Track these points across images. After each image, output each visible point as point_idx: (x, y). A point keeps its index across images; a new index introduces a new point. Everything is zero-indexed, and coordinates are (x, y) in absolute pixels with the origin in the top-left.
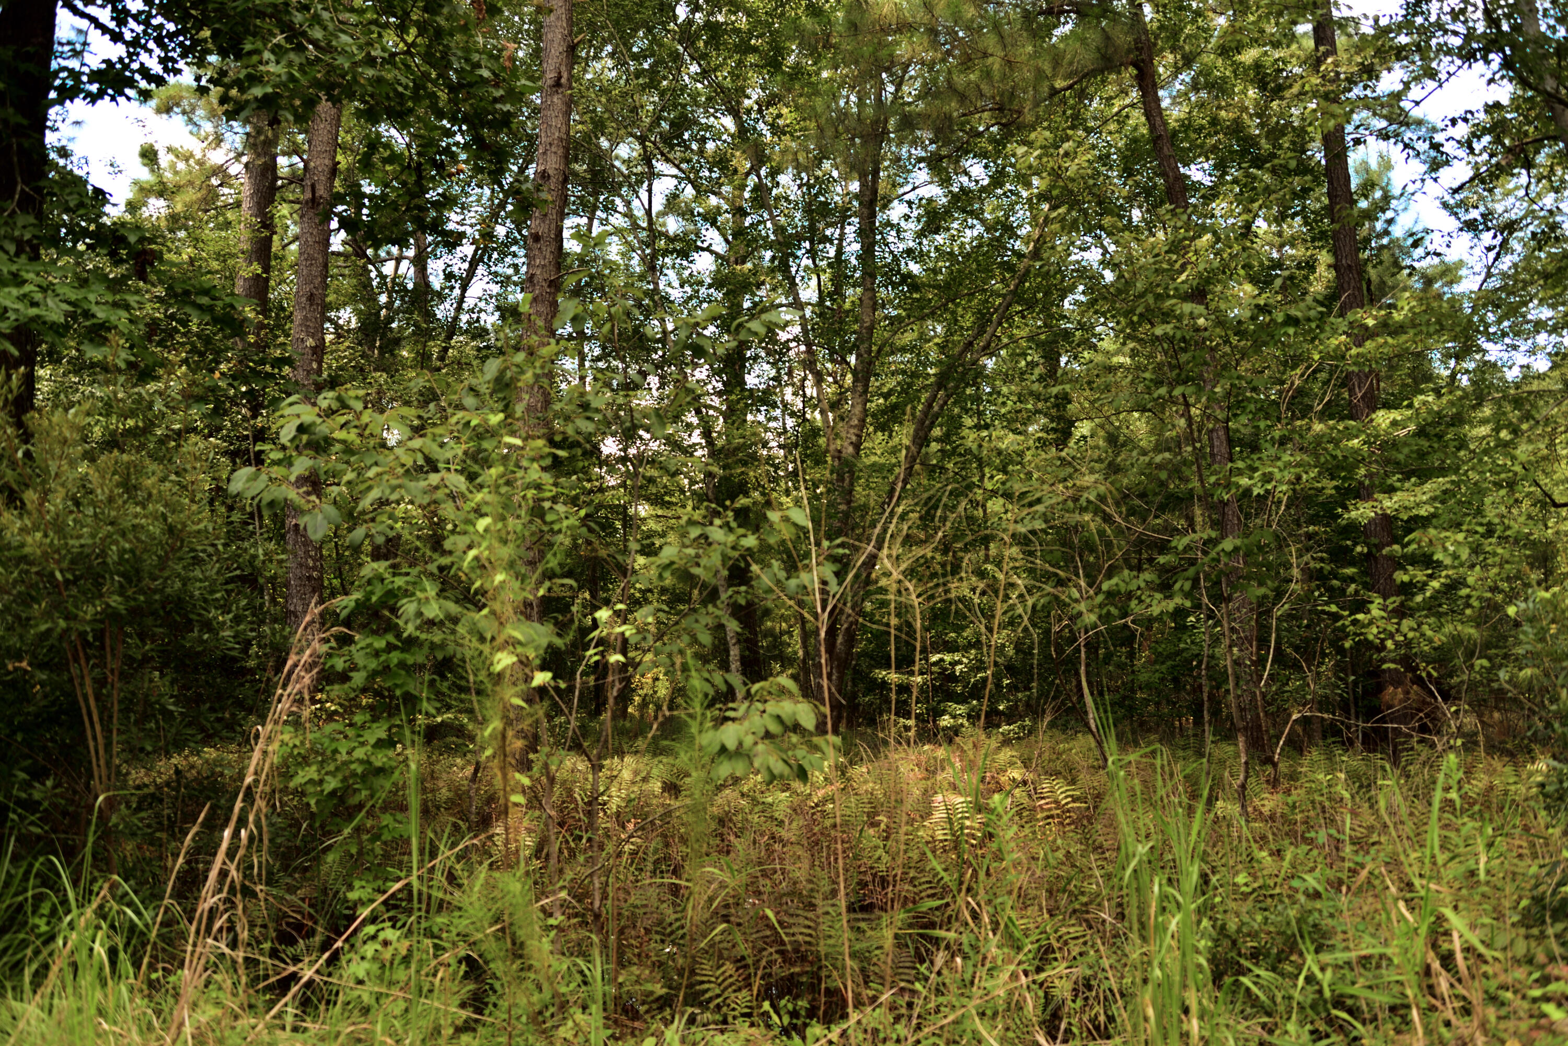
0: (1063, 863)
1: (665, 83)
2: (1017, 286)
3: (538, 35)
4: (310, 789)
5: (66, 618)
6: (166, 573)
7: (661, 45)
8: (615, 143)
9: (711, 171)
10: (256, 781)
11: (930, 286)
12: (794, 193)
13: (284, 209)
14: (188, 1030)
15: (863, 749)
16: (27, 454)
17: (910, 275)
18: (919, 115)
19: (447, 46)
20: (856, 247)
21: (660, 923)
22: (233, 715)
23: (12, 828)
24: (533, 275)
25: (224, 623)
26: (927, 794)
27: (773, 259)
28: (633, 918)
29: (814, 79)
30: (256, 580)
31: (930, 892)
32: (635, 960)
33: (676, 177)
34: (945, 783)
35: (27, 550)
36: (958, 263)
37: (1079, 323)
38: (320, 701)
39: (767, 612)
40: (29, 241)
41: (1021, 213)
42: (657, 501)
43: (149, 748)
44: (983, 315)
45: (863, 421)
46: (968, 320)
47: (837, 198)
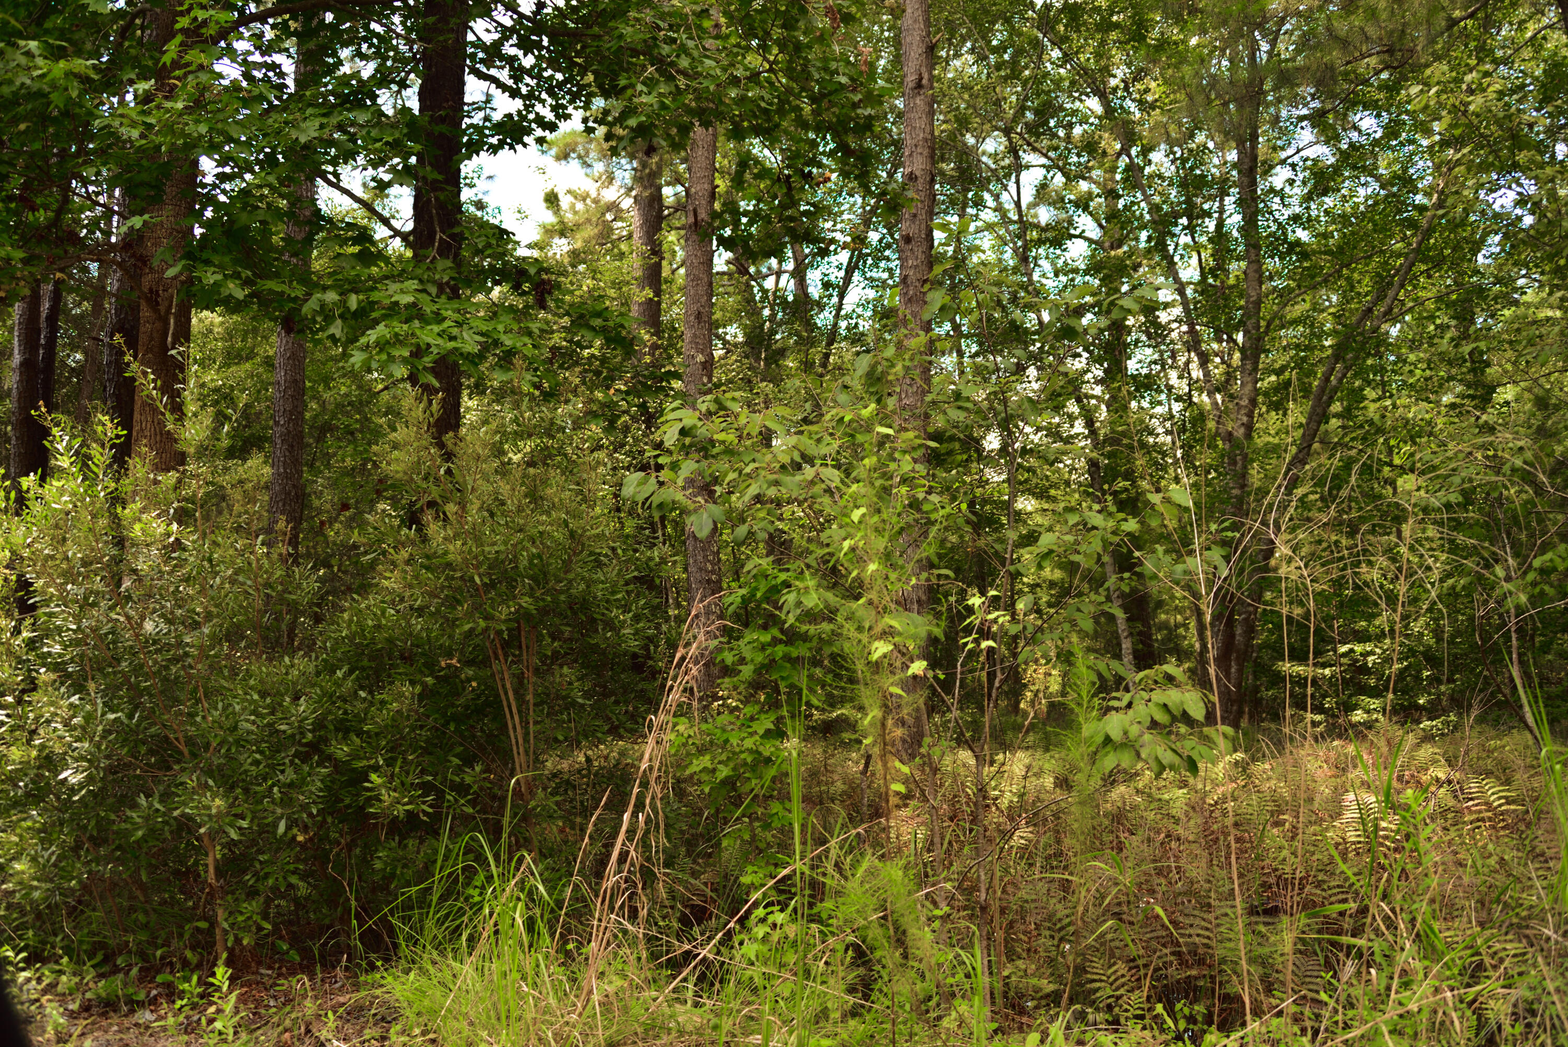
0: (1496, 872)
1: (1027, 73)
2: (1420, 244)
3: (897, 42)
4: (705, 777)
5: (486, 618)
6: (571, 576)
7: (1020, 34)
8: (980, 139)
9: (1079, 155)
10: (651, 768)
11: (1321, 253)
12: (1169, 170)
13: (672, 237)
14: (596, 998)
15: (1265, 743)
16: (449, 472)
17: (1298, 242)
18: (1297, 69)
19: (806, 58)
20: (1237, 218)
21: (1050, 918)
22: (636, 708)
23: (449, 807)
24: (906, 277)
25: (625, 621)
26: (1339, 792)
27: (1149, 239)
28: (1022, 913)
29: (1181, 47)
30: (653, 580)
31: (1341, 897)
32: (1024, 955)
33: (1043, 166)
34: (1358, 782)
35: (451, 557)
36: (1351, 224)
37: (1496, 277)
38: (722, 698)
39: (1160, 604)
40: (447, 283)
41: (1422, 164)
42: (1041, 494)
43: (561, 738)
44: (1382, 278)
45: (1253, 402)
46: (1366, 285)
47: (1214, 170)
